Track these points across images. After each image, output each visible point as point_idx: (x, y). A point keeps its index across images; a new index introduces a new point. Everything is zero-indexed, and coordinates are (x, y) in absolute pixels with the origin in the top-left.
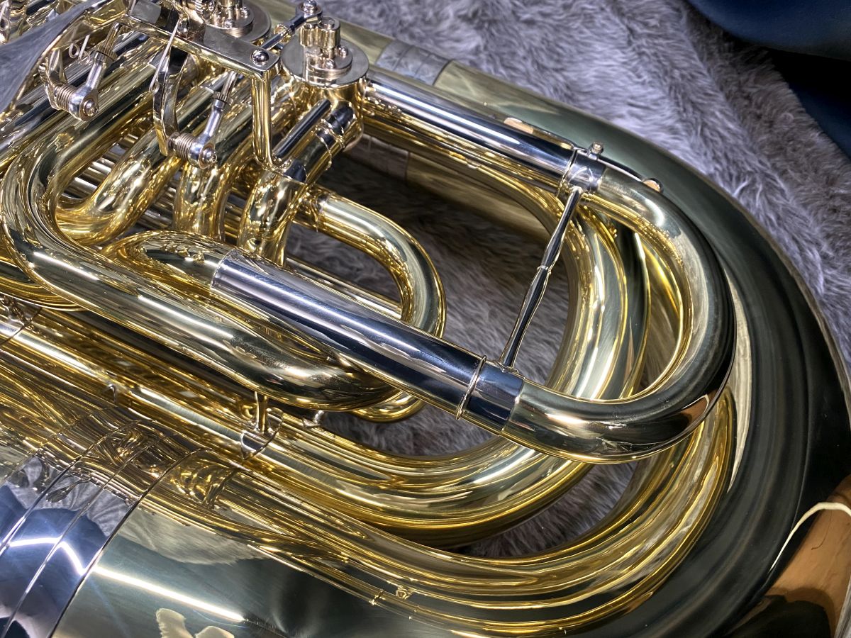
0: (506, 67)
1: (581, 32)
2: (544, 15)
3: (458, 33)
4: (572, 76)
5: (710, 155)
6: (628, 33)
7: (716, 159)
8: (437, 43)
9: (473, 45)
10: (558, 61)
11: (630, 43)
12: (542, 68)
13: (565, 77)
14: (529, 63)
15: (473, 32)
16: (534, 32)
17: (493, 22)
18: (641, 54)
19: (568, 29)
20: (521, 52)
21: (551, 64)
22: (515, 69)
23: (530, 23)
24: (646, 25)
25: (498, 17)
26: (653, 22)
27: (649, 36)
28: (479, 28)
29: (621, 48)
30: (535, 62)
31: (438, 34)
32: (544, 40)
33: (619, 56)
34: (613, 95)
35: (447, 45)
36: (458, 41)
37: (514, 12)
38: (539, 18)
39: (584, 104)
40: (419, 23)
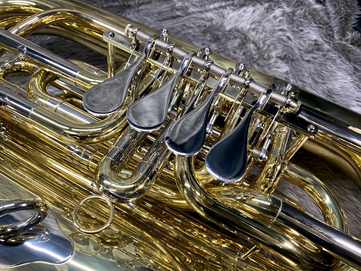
0: (300, 81)
1: (331, 67)
2: (315, 58)
3: (278, 65)
4: (330, 87)
6: (353, 69)
8: (269, 68)
9: (285, 70)
10: (323, 79)
12: (316, 82)
13: (327, 87)
14: (310, 80)
15: (284, 65)
16: (310, 65)
17: (293, 60)
19: (325, 65)
20: (306, 75)
21: (320, 81)
22: (304, 82)
23: (309, 61)
25: (294, 58)
28: (287, 63)
29: (350, 75)
30: (313, 79)
31: (269, 64)
32: (316, 70)
33: (349, 78)
34: (349, 96)
35: (274, 69)
36: (278, 68)
37: (301, 57)
38: (312, 59)
39: (337, 99)
40: (261, 59)
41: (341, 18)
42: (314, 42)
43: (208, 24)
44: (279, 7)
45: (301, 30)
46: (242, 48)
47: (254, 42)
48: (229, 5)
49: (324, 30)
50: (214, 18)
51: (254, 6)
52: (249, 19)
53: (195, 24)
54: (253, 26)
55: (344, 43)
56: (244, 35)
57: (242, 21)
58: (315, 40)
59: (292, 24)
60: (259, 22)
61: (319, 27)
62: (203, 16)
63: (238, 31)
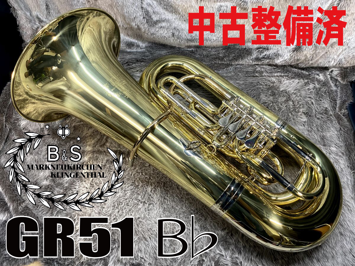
0: (310, 128)
1: (329, 124)
2: (322, 118)
3: (301, 116)
4: (325, 134)
5: (349, 162)
6: (339, 128)
7: (350, 164)
8: (297, 117)
9: (305, 120)
10: (322, 130)
11: (339, 131)
12: (318, 130)
13: (323, 134)
14: (316, 128)
15: (305, 117)
16: (319, 121)
17: (310, 116)
18: (341, 134)
19: (326, 122)
20: (315, 125)
21: (320, 130)
22: (312, 129)
23: (318, 119)
24: (344, 129)
25: (312, 115)
26: (346, 129)
27: (344, 131)
28: (307, 117)
29: (337, 131)
31: (297, 115)
32: (320, 124)
33: (336, 132)
34: (332, 141)
35: (299, 118)
36: (301, 118)
37: (315, 115)
38: (320, 118)
39: (326, 142)
40: (294, 111)
41: (341, 101)
42: (325, 109)
43: (271, 85)
44: (313, 84)
45: (321, 100)
46: (286, 103)
47: (293, 101)
48: (285, 76)
49: (333, 104)
50: (276, 82)
51: (299, 80)
52: (294, 87)
53: (264, 83)
54: (295, 92)
55: (340, 114)
56: (289, 95)
57: (290, 87)
58: (326, 108)
59: (317, 95)
60: (299, 90)
61: (331, 101)
62: (270, 79)
63: (286, 93)
